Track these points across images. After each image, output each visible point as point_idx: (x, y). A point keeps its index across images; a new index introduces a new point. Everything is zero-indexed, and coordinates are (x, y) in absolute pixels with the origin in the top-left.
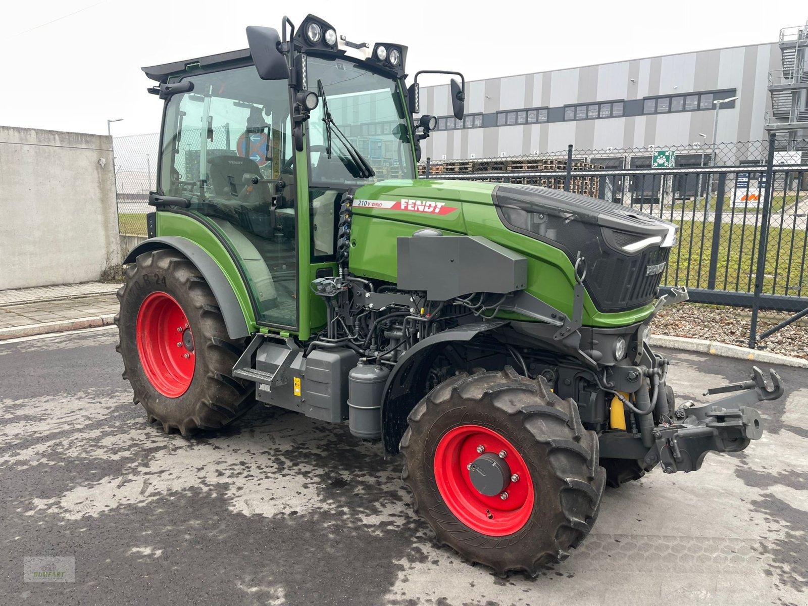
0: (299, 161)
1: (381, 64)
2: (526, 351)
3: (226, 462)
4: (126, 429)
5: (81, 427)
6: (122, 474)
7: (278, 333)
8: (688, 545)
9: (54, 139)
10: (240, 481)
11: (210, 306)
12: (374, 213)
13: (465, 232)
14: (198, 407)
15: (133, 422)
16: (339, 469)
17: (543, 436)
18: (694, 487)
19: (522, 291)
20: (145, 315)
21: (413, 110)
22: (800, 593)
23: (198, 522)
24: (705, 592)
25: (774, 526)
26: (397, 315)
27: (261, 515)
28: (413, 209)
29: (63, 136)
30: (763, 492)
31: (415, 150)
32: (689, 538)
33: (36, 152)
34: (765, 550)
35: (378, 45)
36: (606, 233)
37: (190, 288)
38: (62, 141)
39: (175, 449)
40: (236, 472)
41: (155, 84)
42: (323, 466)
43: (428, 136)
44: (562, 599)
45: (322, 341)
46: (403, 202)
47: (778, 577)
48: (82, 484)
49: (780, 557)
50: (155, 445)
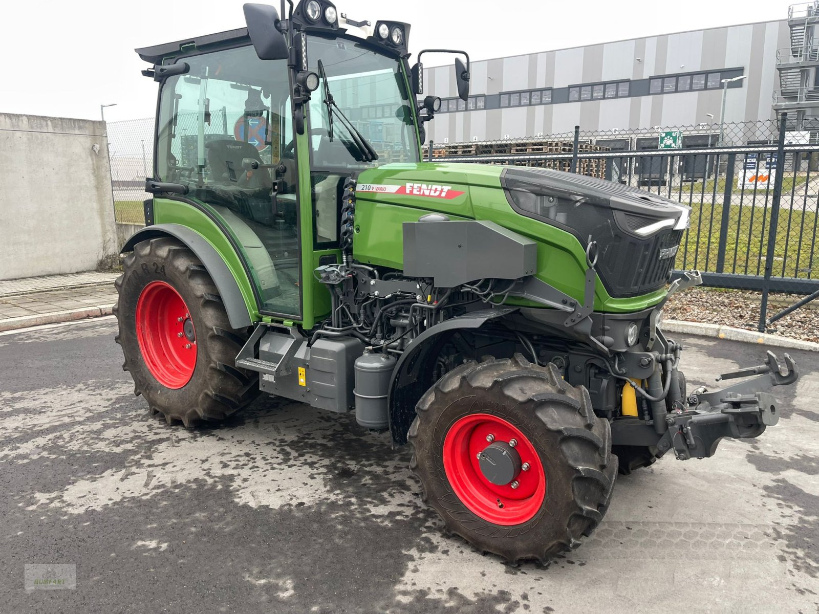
0: (300, 145)
1: (383, 43)
2: (535, 338)
3: (230, 453)
4: (128, 421)
5: (82, 419)
6: (125, 467)
7: (282, 322)
8: (701, 532)
9: (47, 125)
10: (245, 472)
11: (211, 295)
12: (377, 198)
13: (473, 216)
14: (200, 398)
15: (134, 414)
16: (345, 459)
17: (554, 424)
18: (705, 472)
19: (531, 277)
20: (144, 305)
21: (416, 90)
22: (814, 579)
23: (203, 514)
24: (718, 579)
25: (787, 511)
26: (403, 302)
27: (267, 506)
28: (418, 193)
29: (56, 121)
30: (775, 477)
31: (420, 132)
32: (701, 524)
33: (29, 139)
34: (779, 536)
35: (379, 23)
36: (618, 216)
37: (190, 277)
38: (54, 127)
39: (179, 441)
40: (241, 463)
41: (149, 66)
42: (330, 456)
43: (433, 117)
44: (574, 587)
45: (326, 329)
46: (408, 186)
47: (792, 563)
48: (85, 477)
49: (794, 542)
50: (158, 437)
